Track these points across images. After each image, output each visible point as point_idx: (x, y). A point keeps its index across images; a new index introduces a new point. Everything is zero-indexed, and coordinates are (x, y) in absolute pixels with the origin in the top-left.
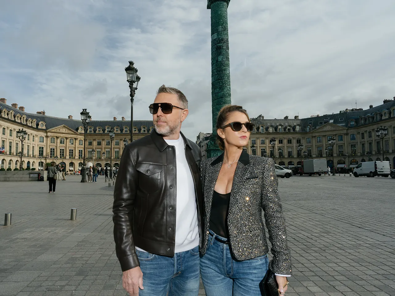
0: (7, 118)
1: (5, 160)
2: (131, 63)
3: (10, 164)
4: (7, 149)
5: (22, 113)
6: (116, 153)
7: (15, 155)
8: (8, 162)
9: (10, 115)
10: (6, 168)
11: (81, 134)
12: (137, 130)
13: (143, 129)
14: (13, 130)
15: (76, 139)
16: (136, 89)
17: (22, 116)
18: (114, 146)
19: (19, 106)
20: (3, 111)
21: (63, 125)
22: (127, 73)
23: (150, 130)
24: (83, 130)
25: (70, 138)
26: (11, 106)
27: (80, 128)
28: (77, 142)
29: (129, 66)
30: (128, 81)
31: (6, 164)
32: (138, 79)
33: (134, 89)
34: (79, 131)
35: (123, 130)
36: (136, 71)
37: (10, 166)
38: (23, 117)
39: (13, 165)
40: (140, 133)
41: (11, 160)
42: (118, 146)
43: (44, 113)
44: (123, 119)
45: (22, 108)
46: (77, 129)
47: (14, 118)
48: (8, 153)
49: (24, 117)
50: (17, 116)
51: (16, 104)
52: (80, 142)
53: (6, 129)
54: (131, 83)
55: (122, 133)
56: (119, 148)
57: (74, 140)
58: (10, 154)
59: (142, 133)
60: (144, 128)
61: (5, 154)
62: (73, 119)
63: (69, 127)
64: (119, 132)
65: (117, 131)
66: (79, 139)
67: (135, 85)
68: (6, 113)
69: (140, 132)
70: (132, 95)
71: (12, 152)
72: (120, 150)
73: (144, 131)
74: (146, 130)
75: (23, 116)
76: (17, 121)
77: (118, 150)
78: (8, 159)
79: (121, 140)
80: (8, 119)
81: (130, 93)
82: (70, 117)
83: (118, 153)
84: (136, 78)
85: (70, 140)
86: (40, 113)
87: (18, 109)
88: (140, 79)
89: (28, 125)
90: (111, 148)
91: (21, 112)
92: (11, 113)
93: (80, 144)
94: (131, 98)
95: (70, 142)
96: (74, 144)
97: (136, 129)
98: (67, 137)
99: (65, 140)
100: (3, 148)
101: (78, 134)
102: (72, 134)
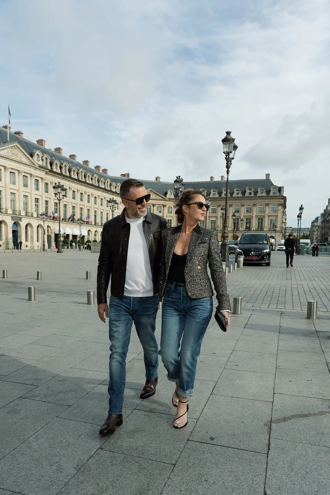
0: (91, 183)
1: (91, 232)
2: (228, 133)
3: (95, 235)
4: (92, 219)
5: (106, 177)
6: (212, 223)
7: (100, 226)
8: (93, 233)
9: (94, 179)
10: (92, 240)
11: (170, 200)
12: (240, 193)
13: (248, 191)
14: (97, 197)
15: (164, 206)
16: (233, 158)
17: (105, 180)
18: (210, 214)
19: (102, 169)
20: (88, 175)
21: (150, 189)
22: (223, 144)
23: (258, 192)
24: (172, 195)
25: (157, 204)
26: (94, 168)
27: (169, 192)
28: (166, 209)
29: (226, 137)
30: (224, 152)
31: (92, 235)
32: (235, 148)
33: (231, 159)
34: (168, 196)
35: (222, 193)
36: (233, 140)
37: (95, 237)
38: (106, 182)
39: (98, 237)
40: (244, 197)
41: (96, 231)
42: (214, 215)
43: (128, 175)
44: (222, 179)
45: (105, 170)
46: (166, 194)
47: (98, 183)
48: (93, 223)
49: (108, 182)
50: (101, 180)
51: (99, 166)
52: (168, 210)
53: (91, 196)
54: (228, 154)
55: (220, 197)
56: (217, 217)
57: (162, 207)
58: (95, 225)
59: (247, 197)
60: (250, 189)
61: (90, 225)
62: (161, 181)
63: (156, 191)
64: (217, 196)
65: (214, 194)
66: (167, 206)
67: (231, 156)
68: (90, 178)
69: (244, 195)
70: (228, 167)
71: (97, 222)
72: (217, 219)
73: (250, 194)
74: (252, 193)
75: (107, 180)
76: (101, 186)
77: (215, 219)
78: (93, 230)
79: (219, 206)
80: (92, 185)
81: (226, 165)
82: (158, 178)
83: (215, 223)
84: (234, 147)
85: (158, 207)
86: (124, 175)
87: (101, 171)
88: (237, 148)
89: (112, 190)
90: (206, 217)
91: (105, 175)
92: (95, 177)
93: (168, 213)
94: (227, 169)
95: (158, 210)
96: (162, 212)
97: (239, 191)
98: (154, 203)
99: (152, 207)
100: (88, 217)
101: (167, 199)
102: (160, 200)
